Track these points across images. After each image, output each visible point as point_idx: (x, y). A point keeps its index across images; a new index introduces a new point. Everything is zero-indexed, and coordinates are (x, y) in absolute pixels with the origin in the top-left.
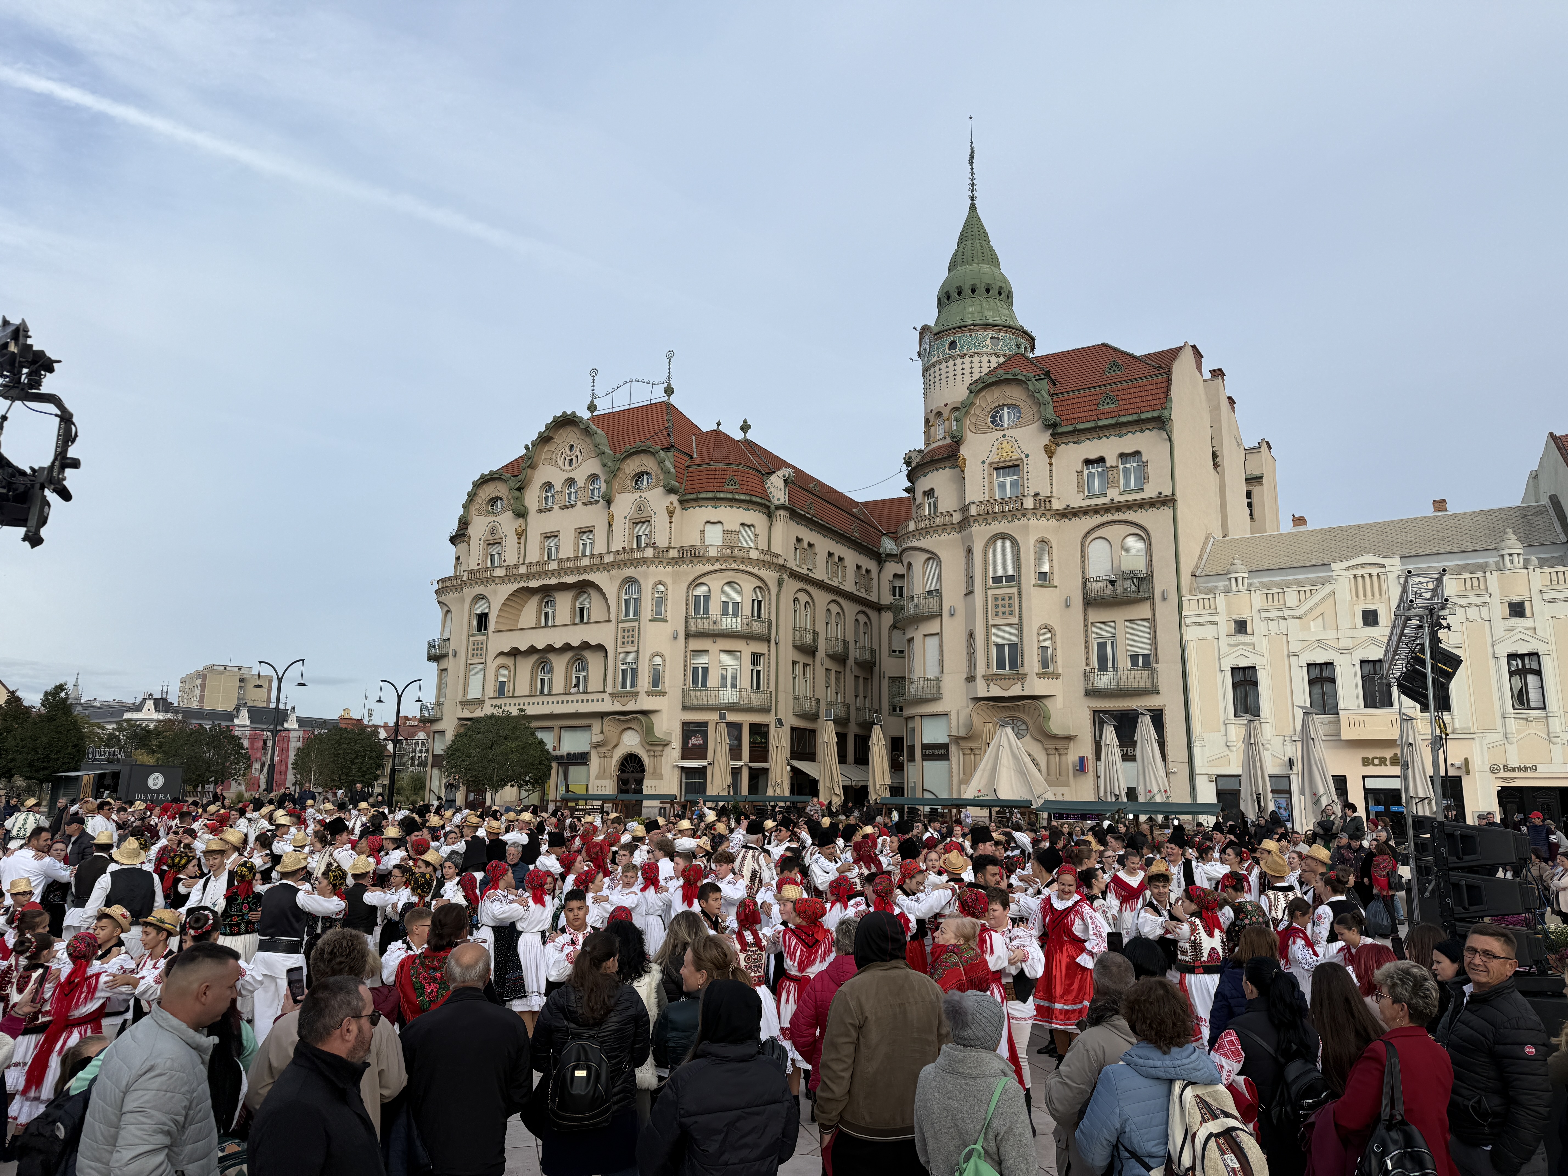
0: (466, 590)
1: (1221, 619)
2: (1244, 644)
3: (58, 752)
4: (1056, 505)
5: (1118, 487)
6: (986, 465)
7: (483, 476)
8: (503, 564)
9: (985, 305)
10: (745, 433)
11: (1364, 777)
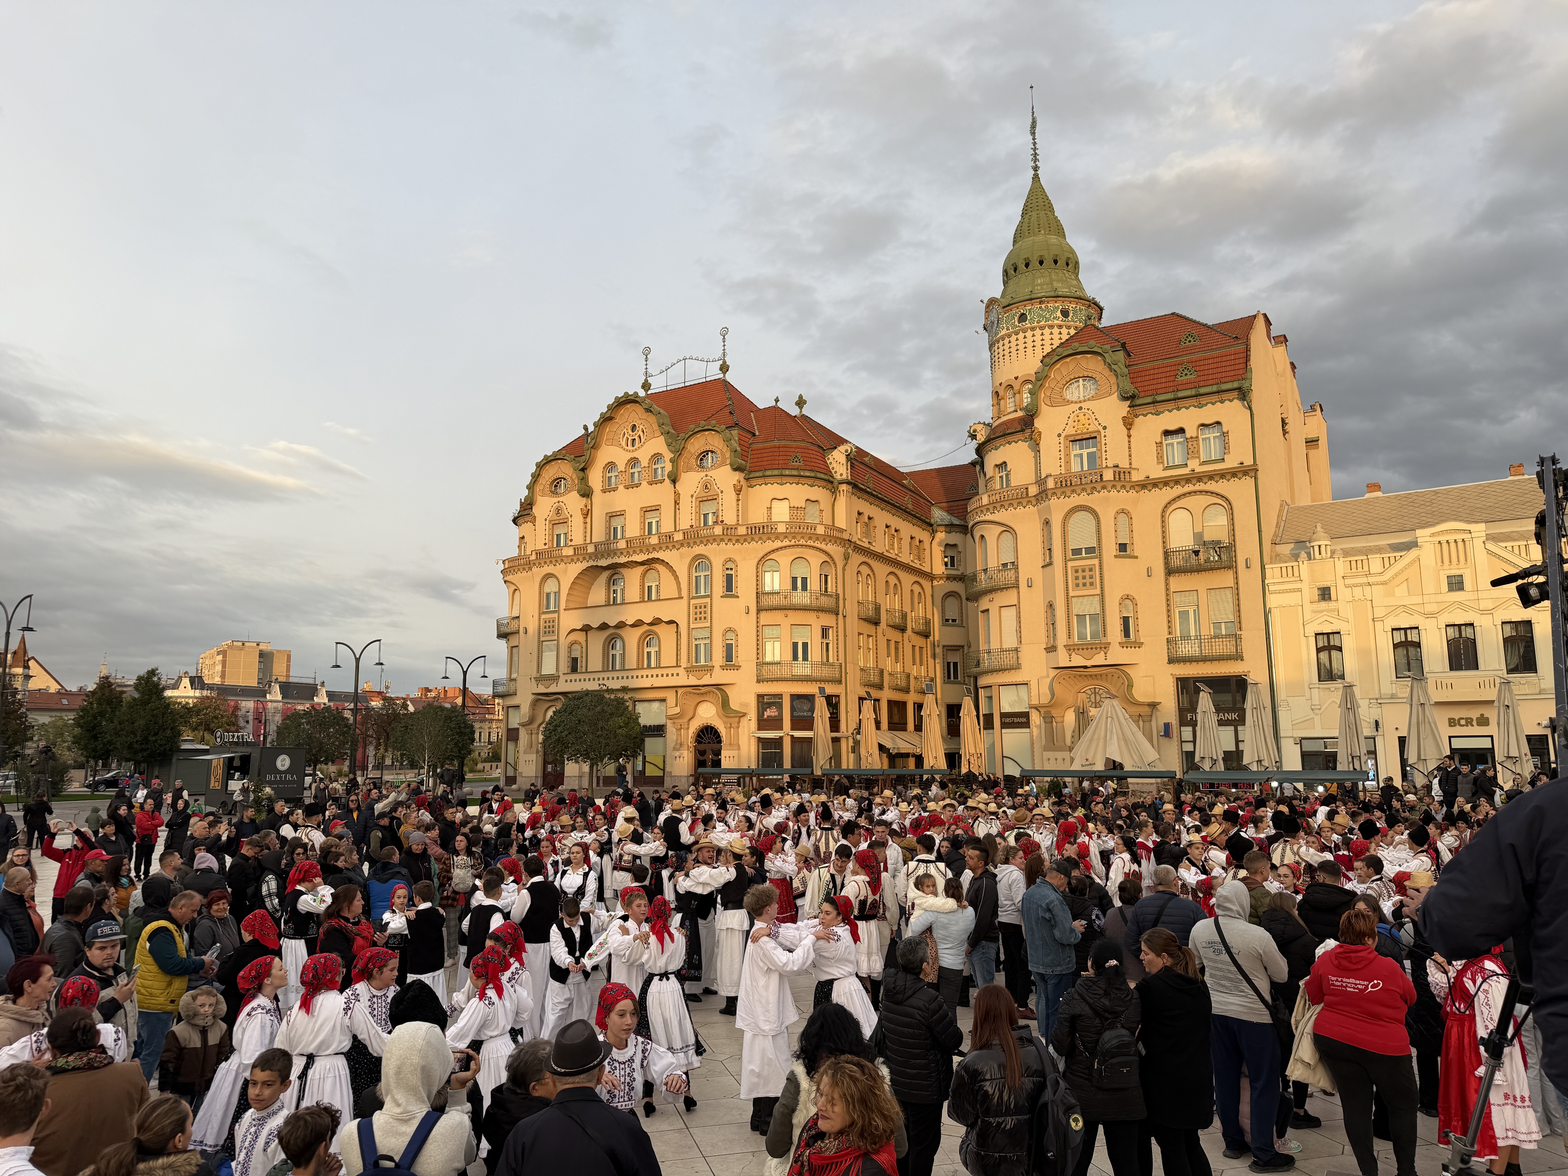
0: (535, 569)
1: (1305, 586)
2: (1328, 611)
3: (156, 734)
4: (1136, 477)
5: (1199, 457)
6: (1062, 438)
7: (546, 457)
8: (570, 543)
9: (1054, 277)
10: (801, 408)
11: (1450, 737)
